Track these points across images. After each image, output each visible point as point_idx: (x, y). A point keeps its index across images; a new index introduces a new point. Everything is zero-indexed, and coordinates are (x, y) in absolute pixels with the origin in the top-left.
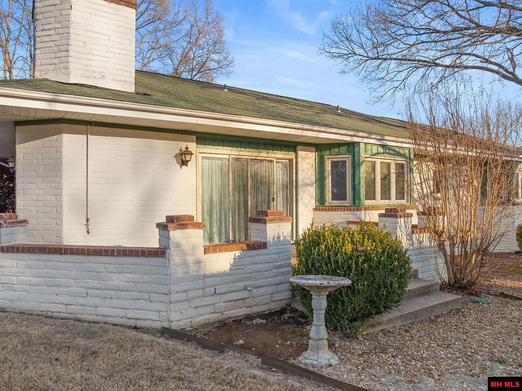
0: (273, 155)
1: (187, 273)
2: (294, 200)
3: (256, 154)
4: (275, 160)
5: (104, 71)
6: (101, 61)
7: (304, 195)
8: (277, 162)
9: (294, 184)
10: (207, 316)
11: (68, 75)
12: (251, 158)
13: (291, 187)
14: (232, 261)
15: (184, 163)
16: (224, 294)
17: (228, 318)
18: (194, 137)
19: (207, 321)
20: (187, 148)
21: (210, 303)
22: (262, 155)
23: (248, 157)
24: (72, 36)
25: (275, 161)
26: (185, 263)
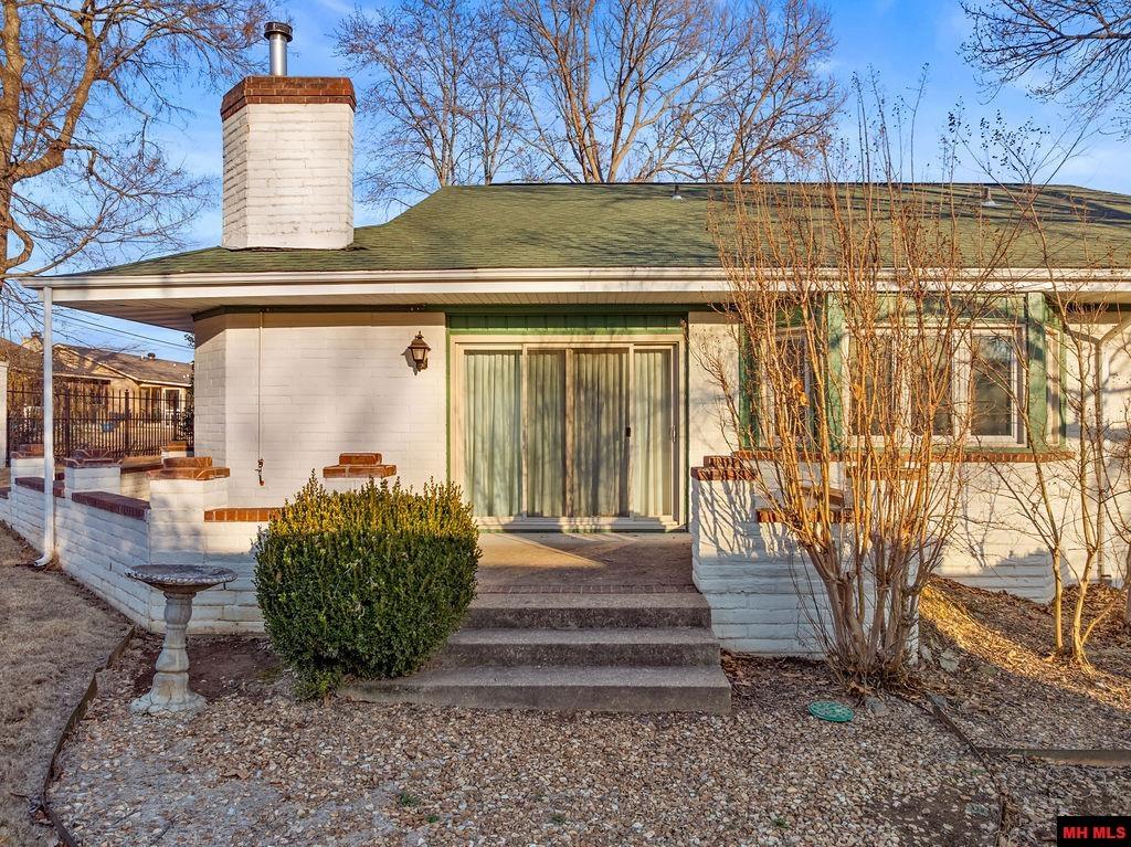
0: (625, 338)
1: (175, 548)
2: (682, 433)
3: (582, 338)
4: (632, 348)
5: (297, 219)
6: (293, 204)
7: (704, 422)
8: (636, 351)
9: (682, 397)
10: (210, 623)
11: (245, 235)
12: (573, 346)
13: (674, 404)
14: (255, 539)
15: (419, 365)
16: (241, 591)
17: (247, 633)
18: (442, 316)
19: (209, 631)
20: (420, 337)
21: (218, 602)
22: (597, 338)
23: (565, 346)
24: (250, 173)
25: (631, 351)
26: (175, 533)
